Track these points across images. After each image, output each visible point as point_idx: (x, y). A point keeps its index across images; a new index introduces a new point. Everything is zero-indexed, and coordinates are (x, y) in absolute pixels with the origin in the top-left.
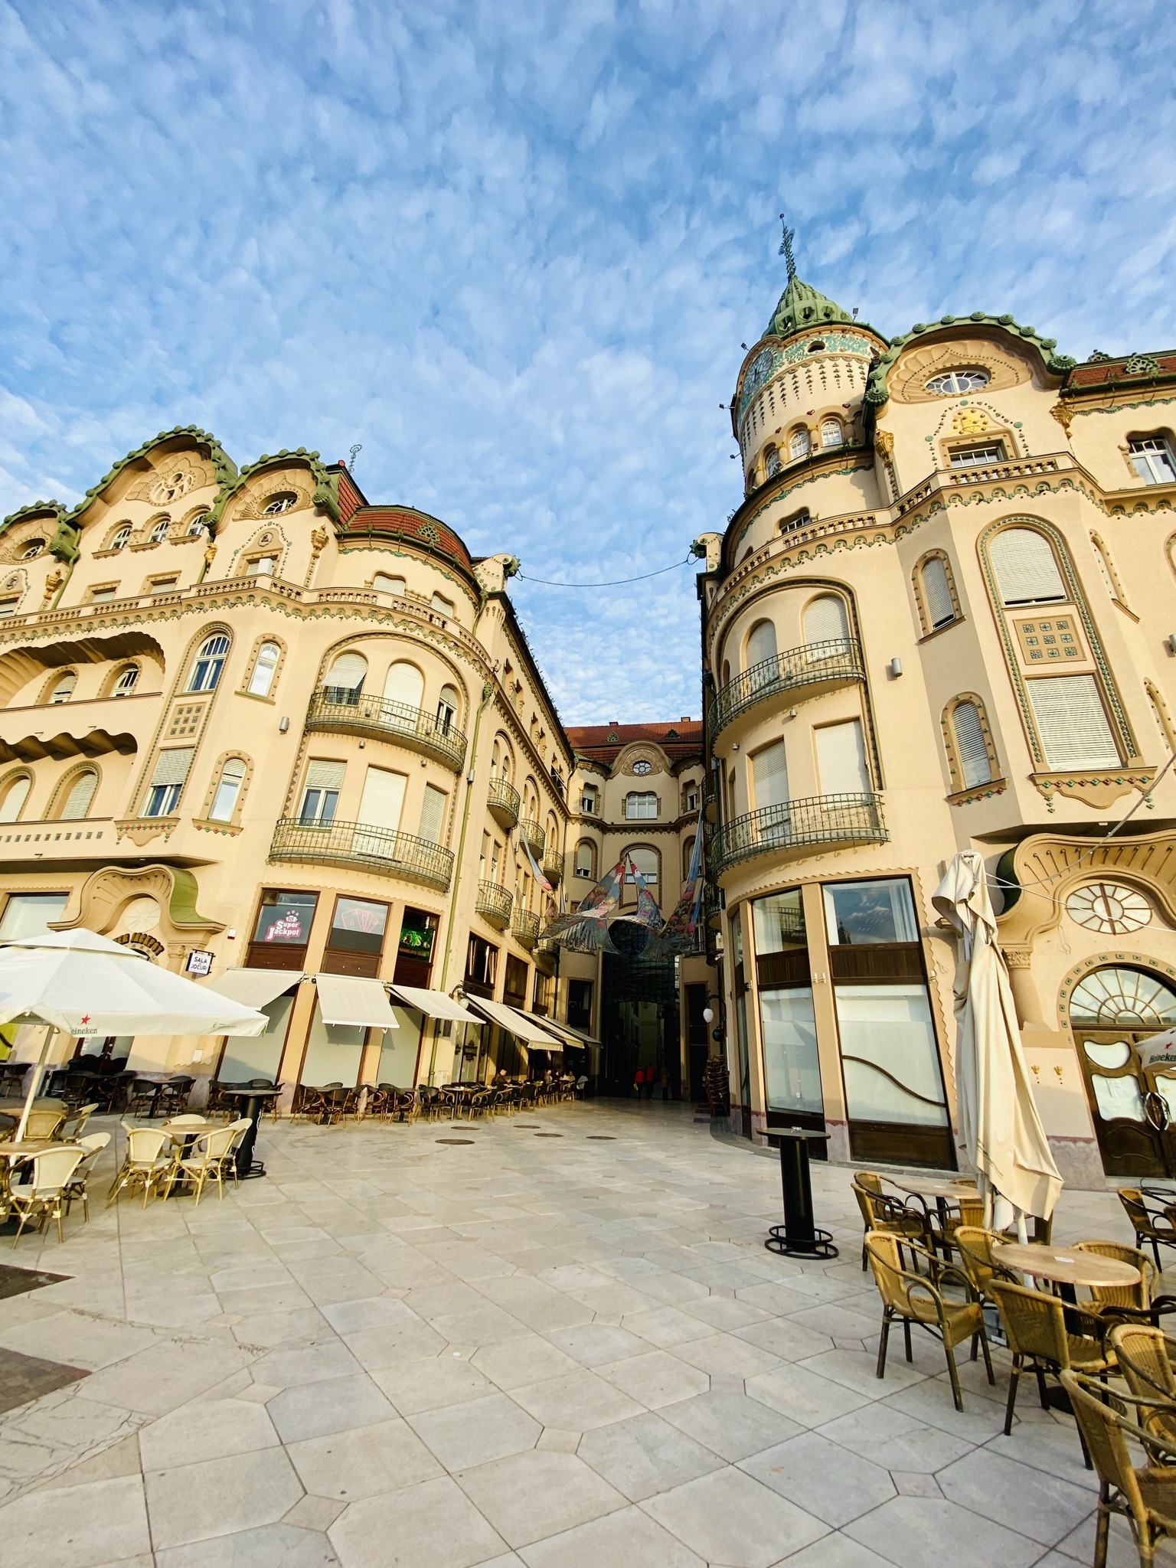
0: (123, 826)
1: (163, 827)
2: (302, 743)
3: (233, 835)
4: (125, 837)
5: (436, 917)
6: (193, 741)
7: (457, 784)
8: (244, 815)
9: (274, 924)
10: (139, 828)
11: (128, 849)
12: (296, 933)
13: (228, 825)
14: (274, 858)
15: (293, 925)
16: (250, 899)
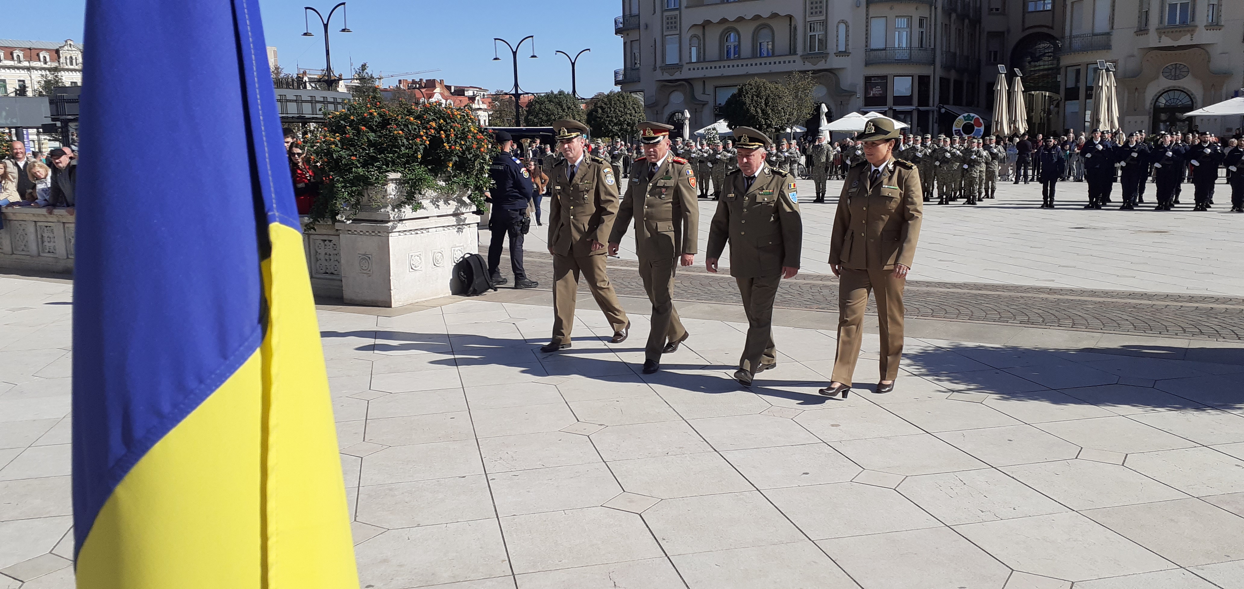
0: (805, 57)
1: (823, 57)
2: (867, 11)
3: (848, 56)
4: (806, 62)
5: (928, 77)
6: (823, 18)
7: (931, 11)
8: (850, 47)
9: (872, 90)
10: (812, 58)
11: (809, 66)
12: (881, 92)
13: (845, 52)
14: (867, 64)
15: (879, 89)
16: (861, 83)
